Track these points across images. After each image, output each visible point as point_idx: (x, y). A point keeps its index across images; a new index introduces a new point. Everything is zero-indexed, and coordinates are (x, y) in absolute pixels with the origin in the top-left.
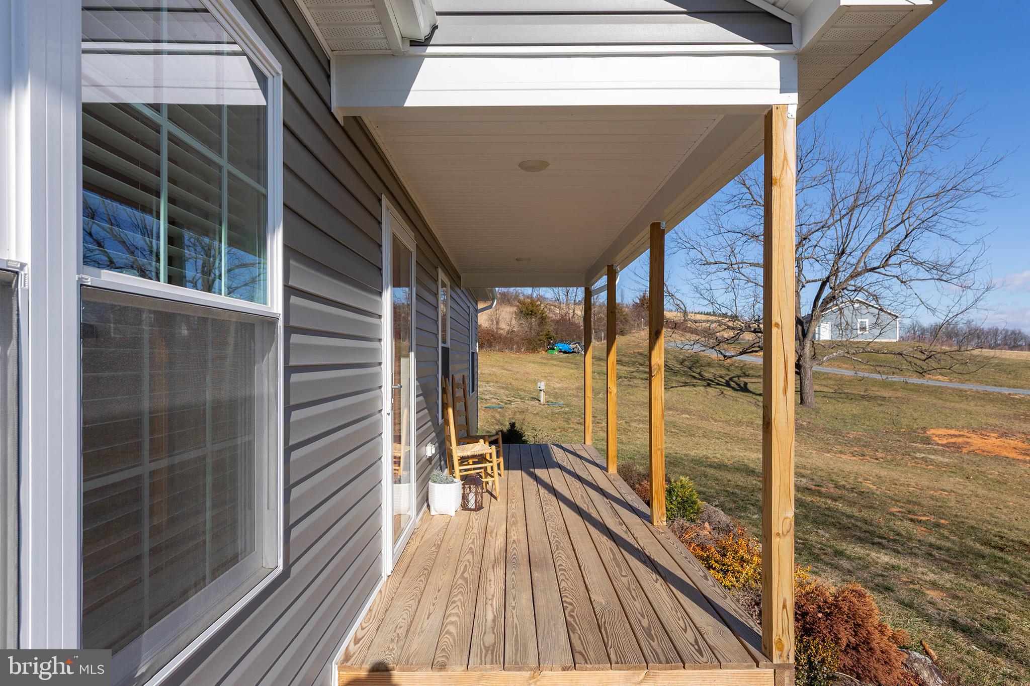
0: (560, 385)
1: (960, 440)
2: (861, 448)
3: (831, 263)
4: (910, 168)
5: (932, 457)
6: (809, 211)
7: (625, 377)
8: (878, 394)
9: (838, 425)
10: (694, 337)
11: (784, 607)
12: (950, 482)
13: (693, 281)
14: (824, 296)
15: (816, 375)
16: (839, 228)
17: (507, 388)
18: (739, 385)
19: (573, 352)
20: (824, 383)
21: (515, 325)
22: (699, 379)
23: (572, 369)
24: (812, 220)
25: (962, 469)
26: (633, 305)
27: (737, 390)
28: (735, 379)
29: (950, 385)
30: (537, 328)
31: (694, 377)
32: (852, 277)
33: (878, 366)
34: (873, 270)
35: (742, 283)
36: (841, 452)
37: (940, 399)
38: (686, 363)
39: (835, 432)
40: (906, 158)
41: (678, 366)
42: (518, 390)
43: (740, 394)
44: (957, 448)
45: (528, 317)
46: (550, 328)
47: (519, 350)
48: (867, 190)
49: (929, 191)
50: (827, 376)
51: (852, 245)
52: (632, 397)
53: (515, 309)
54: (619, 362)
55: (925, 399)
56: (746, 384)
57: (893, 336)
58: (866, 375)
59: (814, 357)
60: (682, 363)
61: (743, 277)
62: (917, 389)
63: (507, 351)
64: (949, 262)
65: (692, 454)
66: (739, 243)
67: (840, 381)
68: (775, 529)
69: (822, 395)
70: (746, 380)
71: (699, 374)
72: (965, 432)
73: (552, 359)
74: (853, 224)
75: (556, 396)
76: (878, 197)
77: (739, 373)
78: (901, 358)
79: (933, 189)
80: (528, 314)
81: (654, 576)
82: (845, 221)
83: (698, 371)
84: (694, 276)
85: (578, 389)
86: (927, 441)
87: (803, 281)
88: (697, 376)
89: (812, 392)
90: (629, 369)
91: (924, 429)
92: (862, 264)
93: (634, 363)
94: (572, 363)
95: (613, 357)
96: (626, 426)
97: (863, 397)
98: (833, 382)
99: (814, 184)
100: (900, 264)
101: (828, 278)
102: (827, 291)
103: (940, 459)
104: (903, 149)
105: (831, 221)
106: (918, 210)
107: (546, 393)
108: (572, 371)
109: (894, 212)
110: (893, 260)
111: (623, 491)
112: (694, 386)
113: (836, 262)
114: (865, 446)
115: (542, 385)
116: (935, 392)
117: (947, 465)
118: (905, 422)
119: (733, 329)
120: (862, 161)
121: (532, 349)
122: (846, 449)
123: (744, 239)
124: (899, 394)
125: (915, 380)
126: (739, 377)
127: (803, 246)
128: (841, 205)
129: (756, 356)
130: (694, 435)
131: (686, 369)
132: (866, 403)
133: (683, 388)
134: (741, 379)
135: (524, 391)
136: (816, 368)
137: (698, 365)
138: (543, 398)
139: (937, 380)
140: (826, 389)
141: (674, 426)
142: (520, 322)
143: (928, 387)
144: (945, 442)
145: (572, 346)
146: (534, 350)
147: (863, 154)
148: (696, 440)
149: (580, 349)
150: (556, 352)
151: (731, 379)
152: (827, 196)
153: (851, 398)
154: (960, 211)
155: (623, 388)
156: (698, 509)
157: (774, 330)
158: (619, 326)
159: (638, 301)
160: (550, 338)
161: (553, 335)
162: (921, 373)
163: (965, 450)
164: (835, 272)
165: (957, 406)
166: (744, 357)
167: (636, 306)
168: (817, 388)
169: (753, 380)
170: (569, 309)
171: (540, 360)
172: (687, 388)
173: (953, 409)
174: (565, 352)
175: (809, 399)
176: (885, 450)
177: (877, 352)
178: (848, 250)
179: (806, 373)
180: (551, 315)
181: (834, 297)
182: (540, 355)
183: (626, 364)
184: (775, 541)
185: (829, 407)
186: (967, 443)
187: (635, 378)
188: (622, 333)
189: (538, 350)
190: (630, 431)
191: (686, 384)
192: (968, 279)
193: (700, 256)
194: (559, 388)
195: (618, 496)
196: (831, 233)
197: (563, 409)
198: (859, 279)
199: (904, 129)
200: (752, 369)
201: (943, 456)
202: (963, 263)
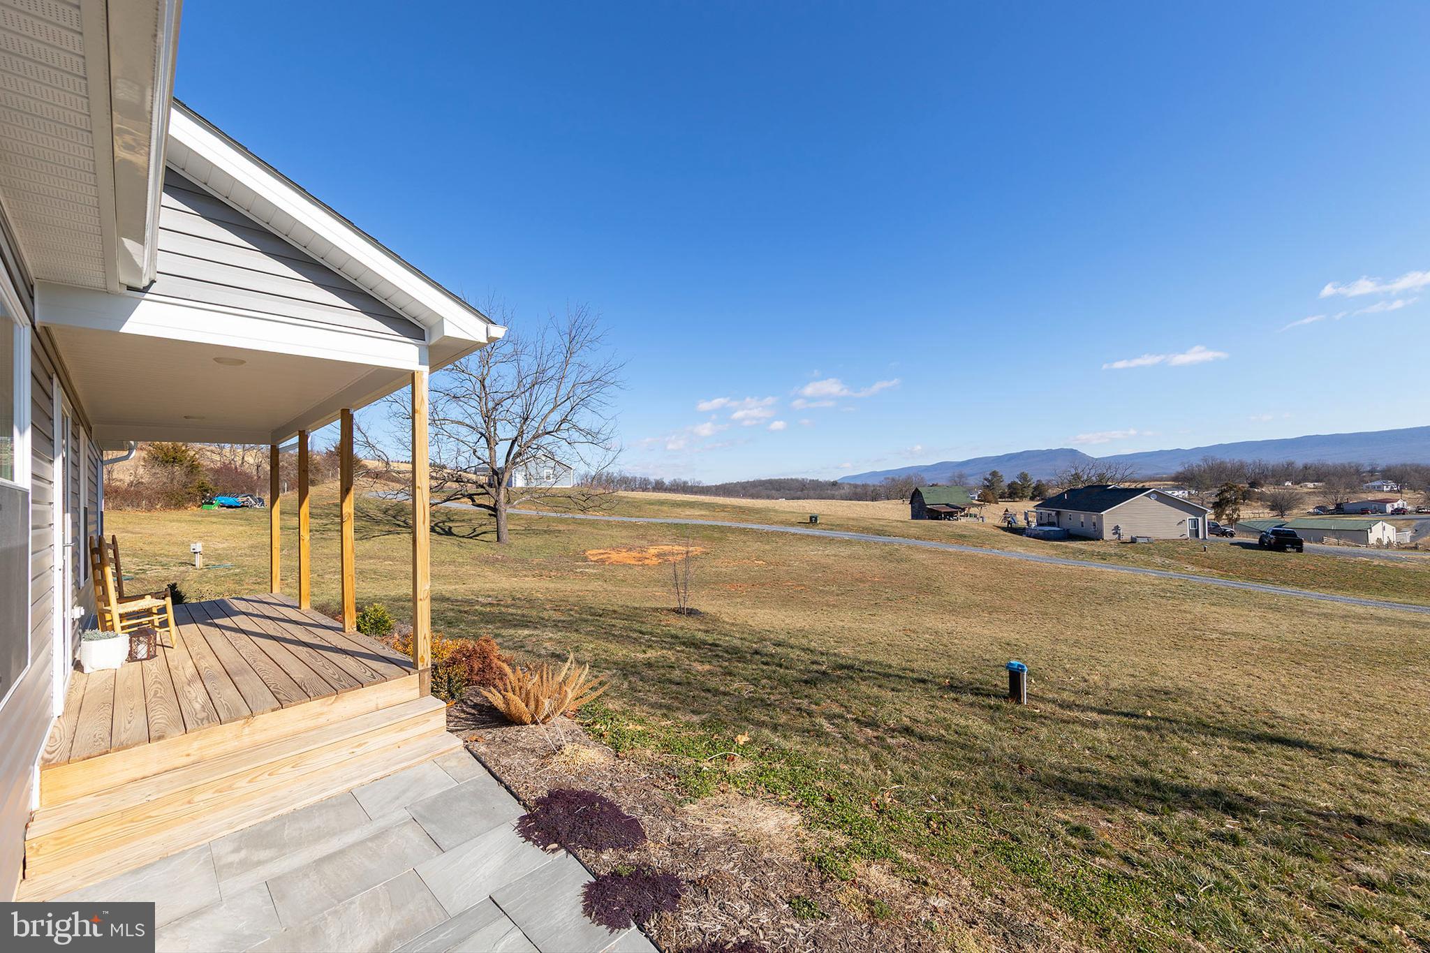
0: (225, 545)
1: (605, 556)
2: (540, 571)
3: (518, 425)
4: (572, 360)
5: (587, 570)
6: (502, 382)
7: (317, 531)
8: (557, 528)
9: (526, 555)
10: (398, 486)
11: (425, 638)
12: (596, 585)
13: (397, 434)
14: (514, 452)
15: (509, 517)
16: (524, 398)
17: (134, 555)
18: (443, 530)
19: (242, 506)
20: (517, 522)
21: (144, 475)
22: (404, 527)
23: (242, 525)
24: (504, 389)
25: (603, 576)
26: (327, 453)
27: (441, 534)
28: (441, 524)
29: (604, 518)
30: (184, 479)
31: (399, 526)
32: (534, 438)
33: (555, 507)
34: (549, 433)
35: (445, 438)
36: (525, 576)
37: (596, 529)
38: (390, 512)
39: (522, 561)
40: (570, 352)
41: (380, 516)
42: (155, 555)
43: (444, 538)
44: (603, 561)
45: (167, 465)
46: (208, 479)
47: (150, 508)
48: (544, 371)
49: (585, 378)
50: (520, 517)
51: (535, 412)
52: (325, 551)
53: (144, 454)
54: (312, 515)
55: (588, 529)
56: (450, 528)
57: (567, 483)
58: (545, 514)
59: (509, 502)
60: (385, 512)
61: (445, 433)
62: (582, 523)
63: (129, 509)
64: (597, 430)
65: (393, 594)
66: (443, 402)
67: (530, 520)
68: (418, 598)
69: (515, 532)
70: (451, 525)
71: (404, 522)
72: (608, 551)
73: (209, 516)
74: (534, 398)
75: (219, 557)
76: (551, 378)
77: (444, 518)
78: (569, 500)
79: (588, 377)
80: (167, 462)
81: (344, 656)
82: (527, 394)
83: (403, 519)
84: (396, 429)
85: (252, 547)
86: (585, 559)
87: (497, 439)
88: (402, 524)
89: (506, 531)
90: (322, 521)
91: (584, 551)
92: (542, 428)
93: (327, 515)
94: (241, 519)
95: (305, 509)
96: (319, 579)
97: (545, 531)
98: (524, 522)
99: (505, 360)
100: (568, 430)
101: (516, 438)
102: (516, 449)
103: (592, 571)
104: (568, 345)
105: (518, 392)
106: (579, 391)
107: (204, 556)
108: (241, 528)
109: (563, 391)
110: (563, 426)
111: (317, 619)
112: (398, 533)
113: (522, 427)
114: (543, 569)
115: (199, 547)
116: (593, 524)
117: (595, 574)
118: (572, 547)
119: (437, 479)
120: (539, 350)
121: (175, 505)
122: (530, 573)
123: (447, 398)
124: (571, 528)
125: (580, 516)
126: (444, 522)
127: (497, 410)
128: (524, 381)
129: (461, 502)
130: (396, 579)
131: (390, 518)
132: (547, 536)
133: (387, 537)
134: (446, 524)
135: (167, 556)
136: (510, 511)
137: (403, 513)
138: (199, 561)
139: (591, 516)
140: (518, 528)
141: (375, 573)
142: (154, 471)
143: (590, 520)
144: (596, 558)
145: (240, 499)
146: (179, 505)
147: (539, 344)
148: (396, 582)
149: (253, 502)
150: (215, 508)
151: (436, 525)
152: (515, 371)
153: (536, 533)
154: (602, 395)
155: (314, 542)
156: (389, 626)
157: (417, 490)
158: (311, 476)
159: (333, 449)
160: (206, 491)
161: (211, 486)
162: (584, 510)
163: (607, 563)
164: (521, 433)
165: (605, 532)
166: (448, 504)
167: (330, 454)
168: (511, 527)
169: (457, 525)
170: (235, 456)
171: (190, 518)
172: (391, 536)
173: (603, 535)
174: (230, 507)
175: (504, 536)
176: (557, 570)
177: (554, 496)
178: (531, 416)
179: (500, 514)
180: (205, 463)
181: (520, 454)
182: (189, 511)
183: (320, 516)
184: (419, 603)
185: (519, 542)
186: (609, 558)
187: (329, 530)
188: (313, 483)
189: (186, 505)
190: (324, 583)
191: (389, 533)
192: (608, 444)
193: (403, 410)
194: (224, 549)
195: (313, 622)
196: (518, 401)
197: (232, 571)
198: (540, 439)
199: (568, 331)
200: (456, 514)
201: (594, 569)
202: (606, 431)
